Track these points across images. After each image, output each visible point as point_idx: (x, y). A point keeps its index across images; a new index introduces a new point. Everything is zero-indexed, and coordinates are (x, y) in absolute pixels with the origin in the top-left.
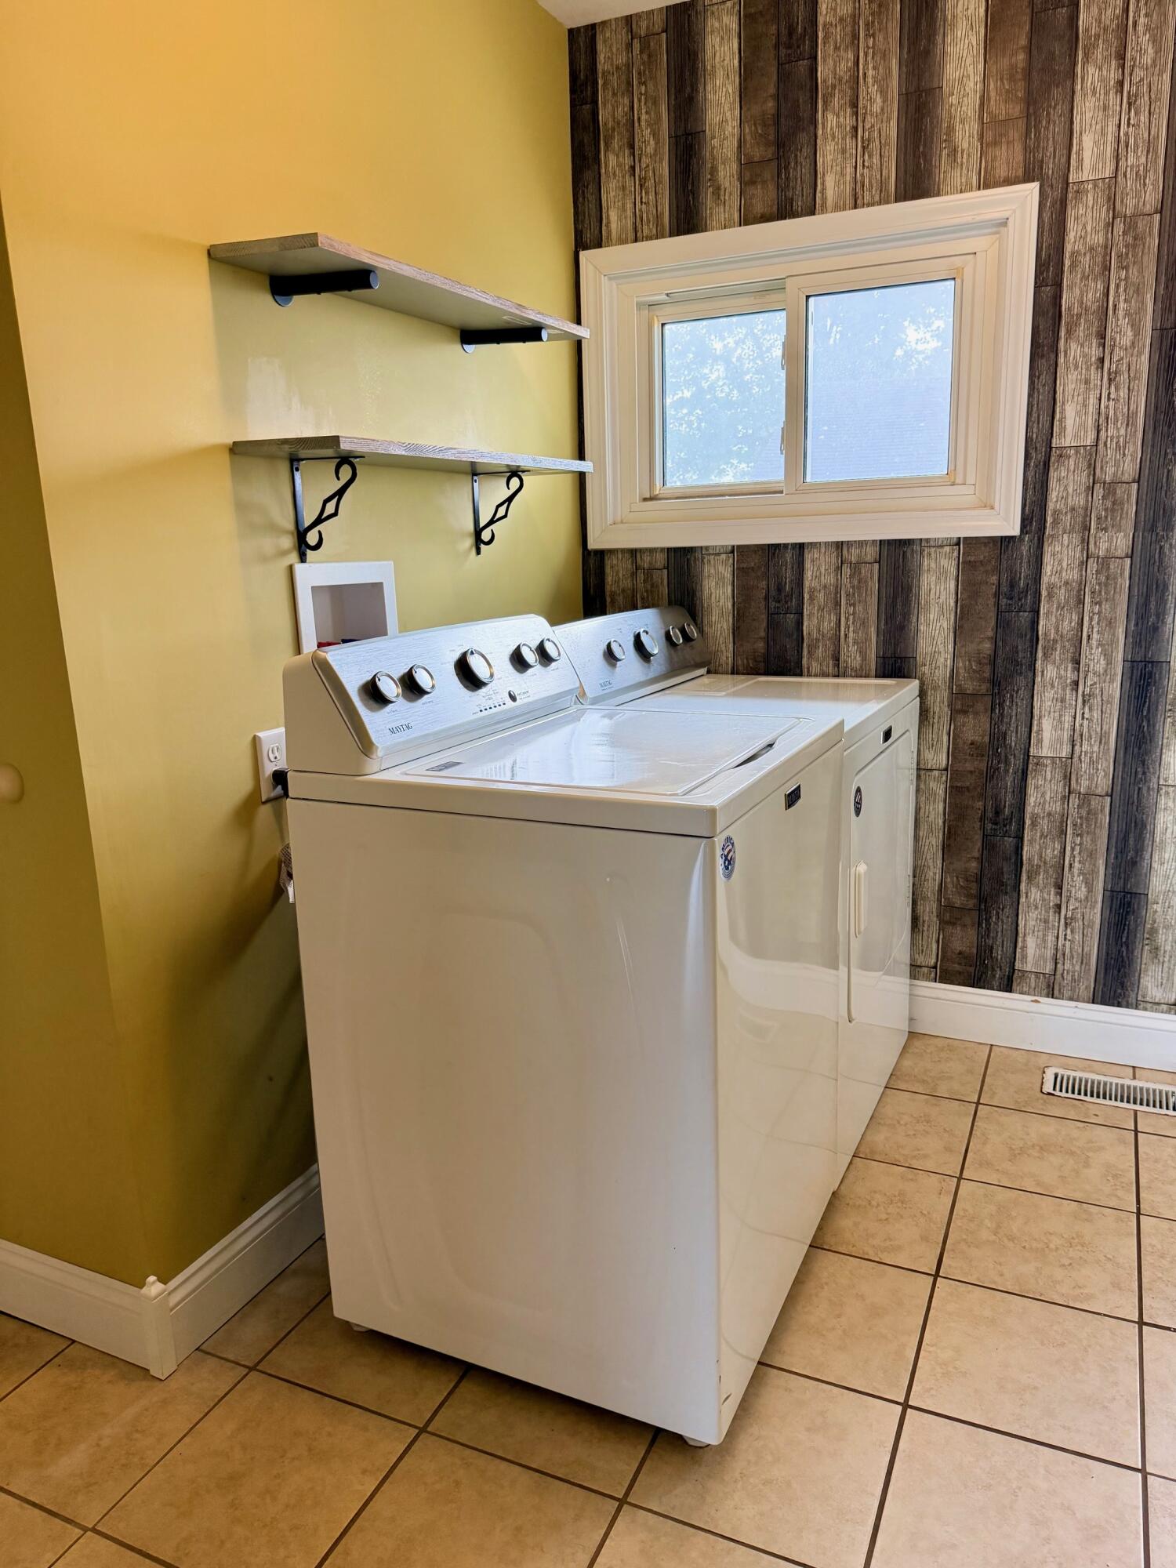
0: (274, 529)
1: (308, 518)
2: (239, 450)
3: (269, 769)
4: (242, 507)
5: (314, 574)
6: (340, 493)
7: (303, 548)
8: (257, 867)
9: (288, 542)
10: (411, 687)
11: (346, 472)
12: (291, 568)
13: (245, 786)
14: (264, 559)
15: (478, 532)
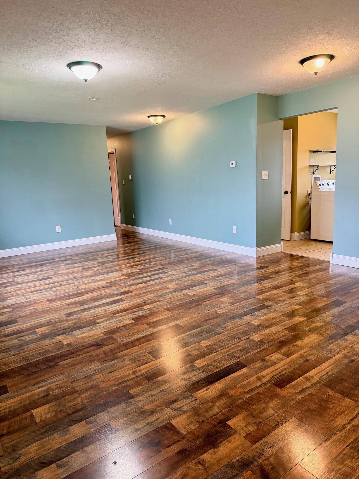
0: (311, 172)
1: (314, 171)
2: (309, 166)
3: (309, 193)
4: (309, 171)
5: (314, 176)
6: (318, 169)
7: (313, 174)
8: (307, 201)
9: (312, 173)
10: (323, 185)
11: (318, 167)
12: (312, 176)
13: (306, 194)
14: (310, 175)
15: (331, 172)
